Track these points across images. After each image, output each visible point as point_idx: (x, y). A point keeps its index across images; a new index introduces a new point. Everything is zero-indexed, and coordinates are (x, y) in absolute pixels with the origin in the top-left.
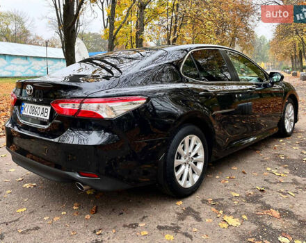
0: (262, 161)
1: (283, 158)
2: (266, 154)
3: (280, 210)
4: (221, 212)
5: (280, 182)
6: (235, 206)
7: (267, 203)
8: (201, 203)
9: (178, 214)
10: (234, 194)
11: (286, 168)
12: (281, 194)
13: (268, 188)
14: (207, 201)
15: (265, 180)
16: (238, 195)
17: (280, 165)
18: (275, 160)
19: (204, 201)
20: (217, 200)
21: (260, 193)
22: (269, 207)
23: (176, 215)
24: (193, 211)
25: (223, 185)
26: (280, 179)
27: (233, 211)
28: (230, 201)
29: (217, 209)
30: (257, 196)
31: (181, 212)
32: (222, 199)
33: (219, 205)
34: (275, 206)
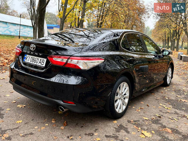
0: (156, 100)
1: (167, 99)
2: (158, 95)
3: (171, 129)
4: (140, 128)
5: (168, 113)
6: (147, 125)
7: (164, 124)
8: (127, 122)
9: (115, 128)
10: (145, 118)
11: (169, 104)
12: (170, 120)
13: (162, 116)
14: (131, 122)
15: (160, 111)
16: (147, 119)
17: (166, 103)
18: (163, 99)
19: (129, 122)
20: (136, 121)
21: (159, 118)
22: (165, 127)
23: (114, 129)
24: (124, 127)
25: (138, 112)
26: (168, 110)
27: (146, 128)
28: (143, 122)
29: (137, 127)
30: (158, 120)
31: (117, 127)
32: (139, 121)
33: (137, 124)
34: (168, 126)
